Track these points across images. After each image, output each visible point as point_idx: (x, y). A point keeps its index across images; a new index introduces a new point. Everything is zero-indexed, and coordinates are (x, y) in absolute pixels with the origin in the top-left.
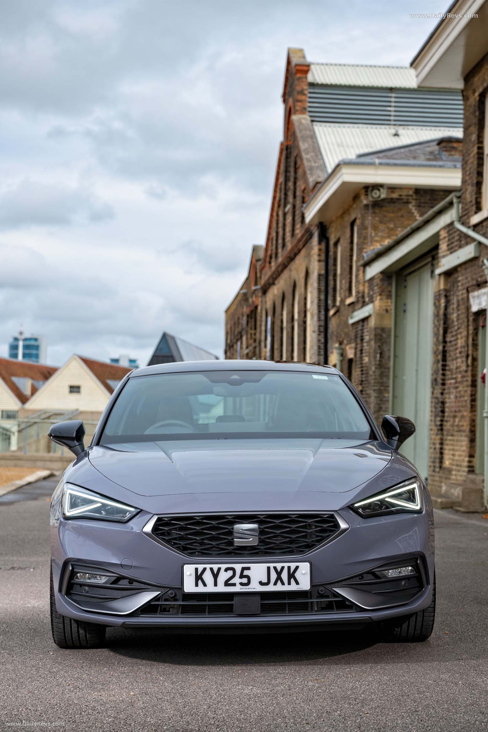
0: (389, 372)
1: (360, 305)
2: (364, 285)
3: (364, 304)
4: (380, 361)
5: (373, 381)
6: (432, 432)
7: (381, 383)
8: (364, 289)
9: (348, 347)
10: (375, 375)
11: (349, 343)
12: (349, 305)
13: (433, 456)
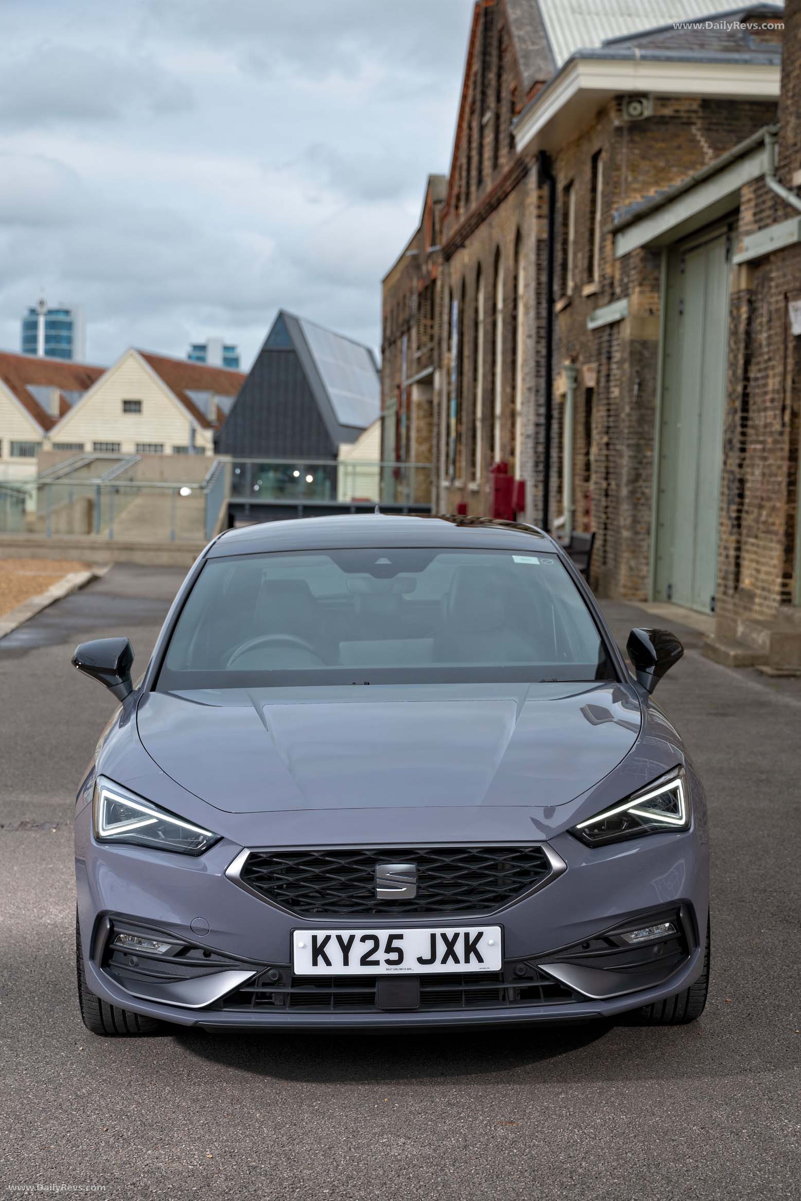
0: (653, 414)
1: (607, 298)
2: (613, 266)
3: (613, 298)
4: (639, 396)
5: (626, 431)
6: (724, 529)
7: (641, 433)
8: (613, 271)
9: (585, 368)
10: (630, 421)
11: (587, 361)
12: (589, 296)
13: (724, 568)
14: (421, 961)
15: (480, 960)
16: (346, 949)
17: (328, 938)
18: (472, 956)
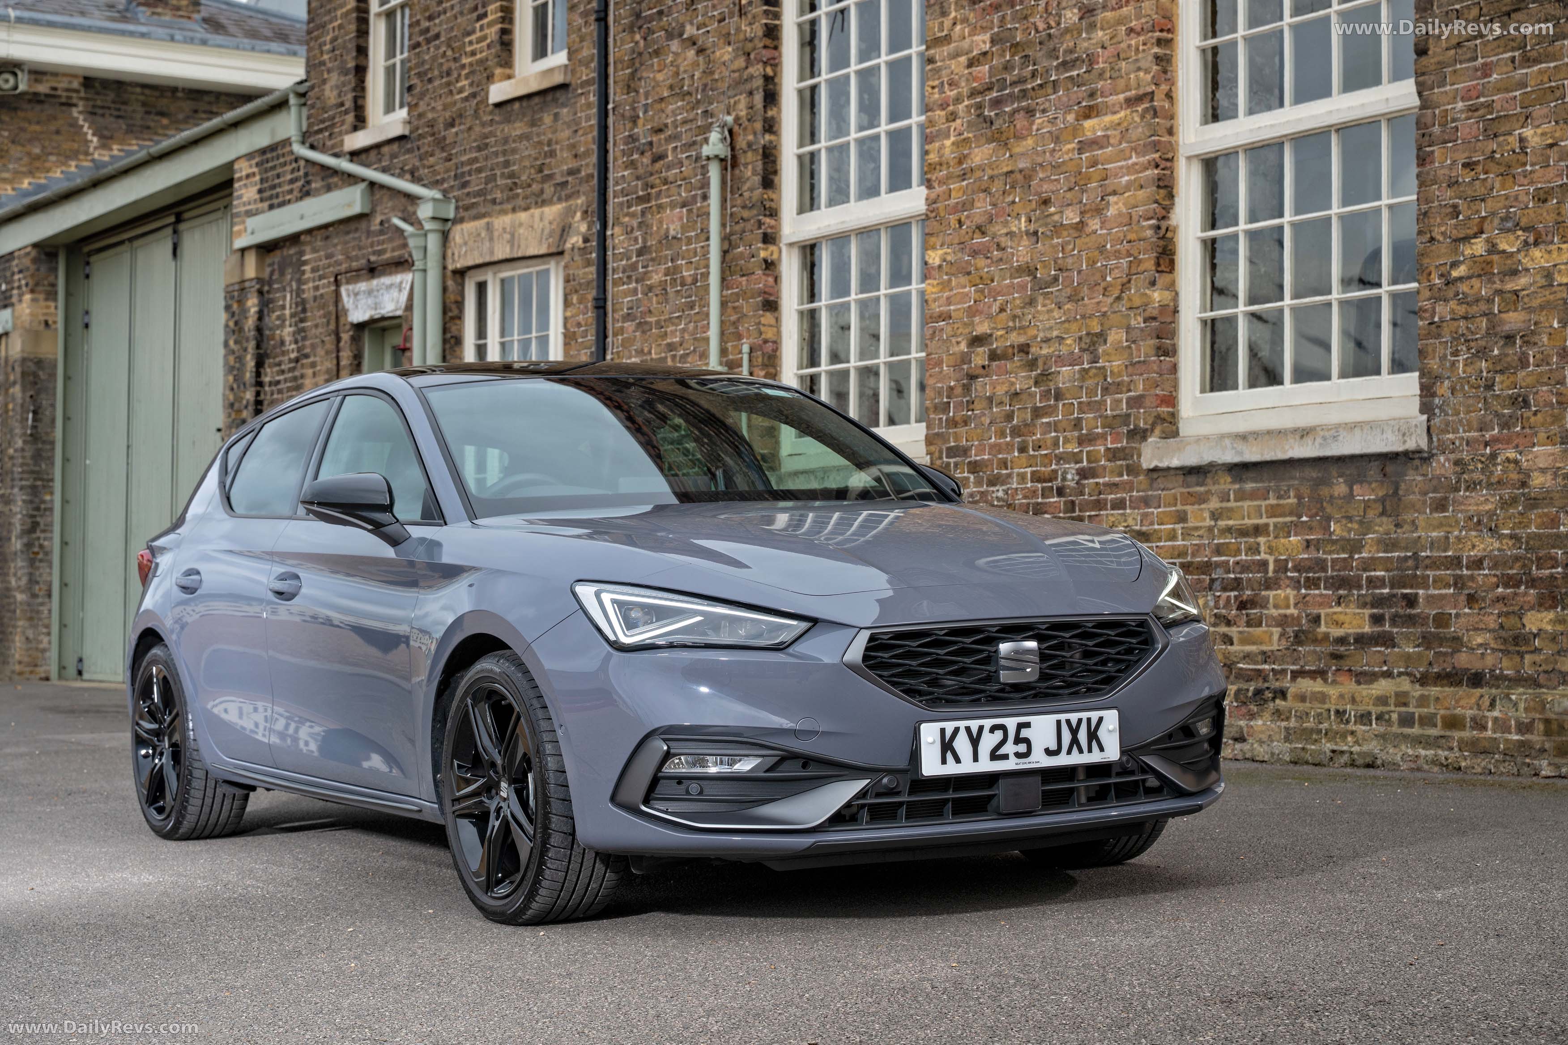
0: (52, 450)
4: (33, 427)
5: (18, 470)
7: (36, 473)
10: (22, 458)
14: (1049, 752)
15: (1102, 749)
16: (975, 742)
17: (957, 730)
18: (1094, 744)
